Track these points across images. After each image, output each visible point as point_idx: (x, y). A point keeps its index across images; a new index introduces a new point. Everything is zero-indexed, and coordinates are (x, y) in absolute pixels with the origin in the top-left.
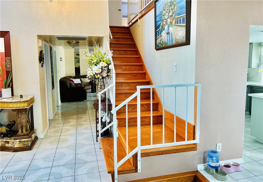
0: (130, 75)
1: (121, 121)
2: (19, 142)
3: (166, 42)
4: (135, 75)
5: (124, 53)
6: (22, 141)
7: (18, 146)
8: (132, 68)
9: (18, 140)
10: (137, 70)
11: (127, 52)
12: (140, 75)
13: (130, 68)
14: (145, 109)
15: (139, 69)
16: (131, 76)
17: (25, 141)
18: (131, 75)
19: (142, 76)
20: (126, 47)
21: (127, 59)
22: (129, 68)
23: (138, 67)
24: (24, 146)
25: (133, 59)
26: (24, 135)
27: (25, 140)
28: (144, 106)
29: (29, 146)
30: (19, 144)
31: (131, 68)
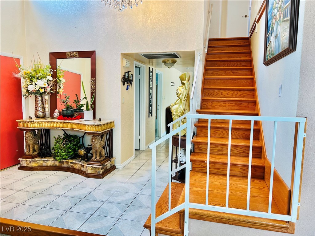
0: (231, 103)
1: (196, 164)
2: (91, 168)
3: (274, 51)
4: (239, 104)
5: (233, 72)
6: (94, 167)
7: (91, 172)
8: (238, 93)
9: (91, 166)
10: (244, 97)
11: (237, 71)
12: (246, 104)
13: (234, 93)
14: (240, 153)
15: (249, 95)
16: (233, 105)
17: (96, 168)
18: (233, 103)
19: (249, 105)
20: (238, 65)
21: (233, 81)
22: (232, 93)
23: (248, 93)
24: (95, 173)
25: (244, 81)
26: (97, 161)
27: (97, 166)
28: (237, 149)
29: (100, 174)
30: (91, 169)
31: (236, 93)
